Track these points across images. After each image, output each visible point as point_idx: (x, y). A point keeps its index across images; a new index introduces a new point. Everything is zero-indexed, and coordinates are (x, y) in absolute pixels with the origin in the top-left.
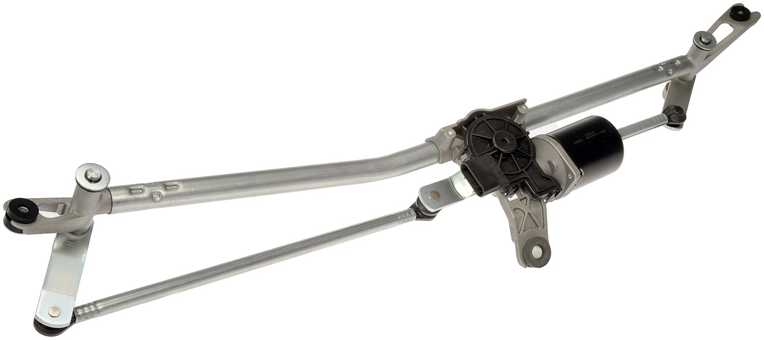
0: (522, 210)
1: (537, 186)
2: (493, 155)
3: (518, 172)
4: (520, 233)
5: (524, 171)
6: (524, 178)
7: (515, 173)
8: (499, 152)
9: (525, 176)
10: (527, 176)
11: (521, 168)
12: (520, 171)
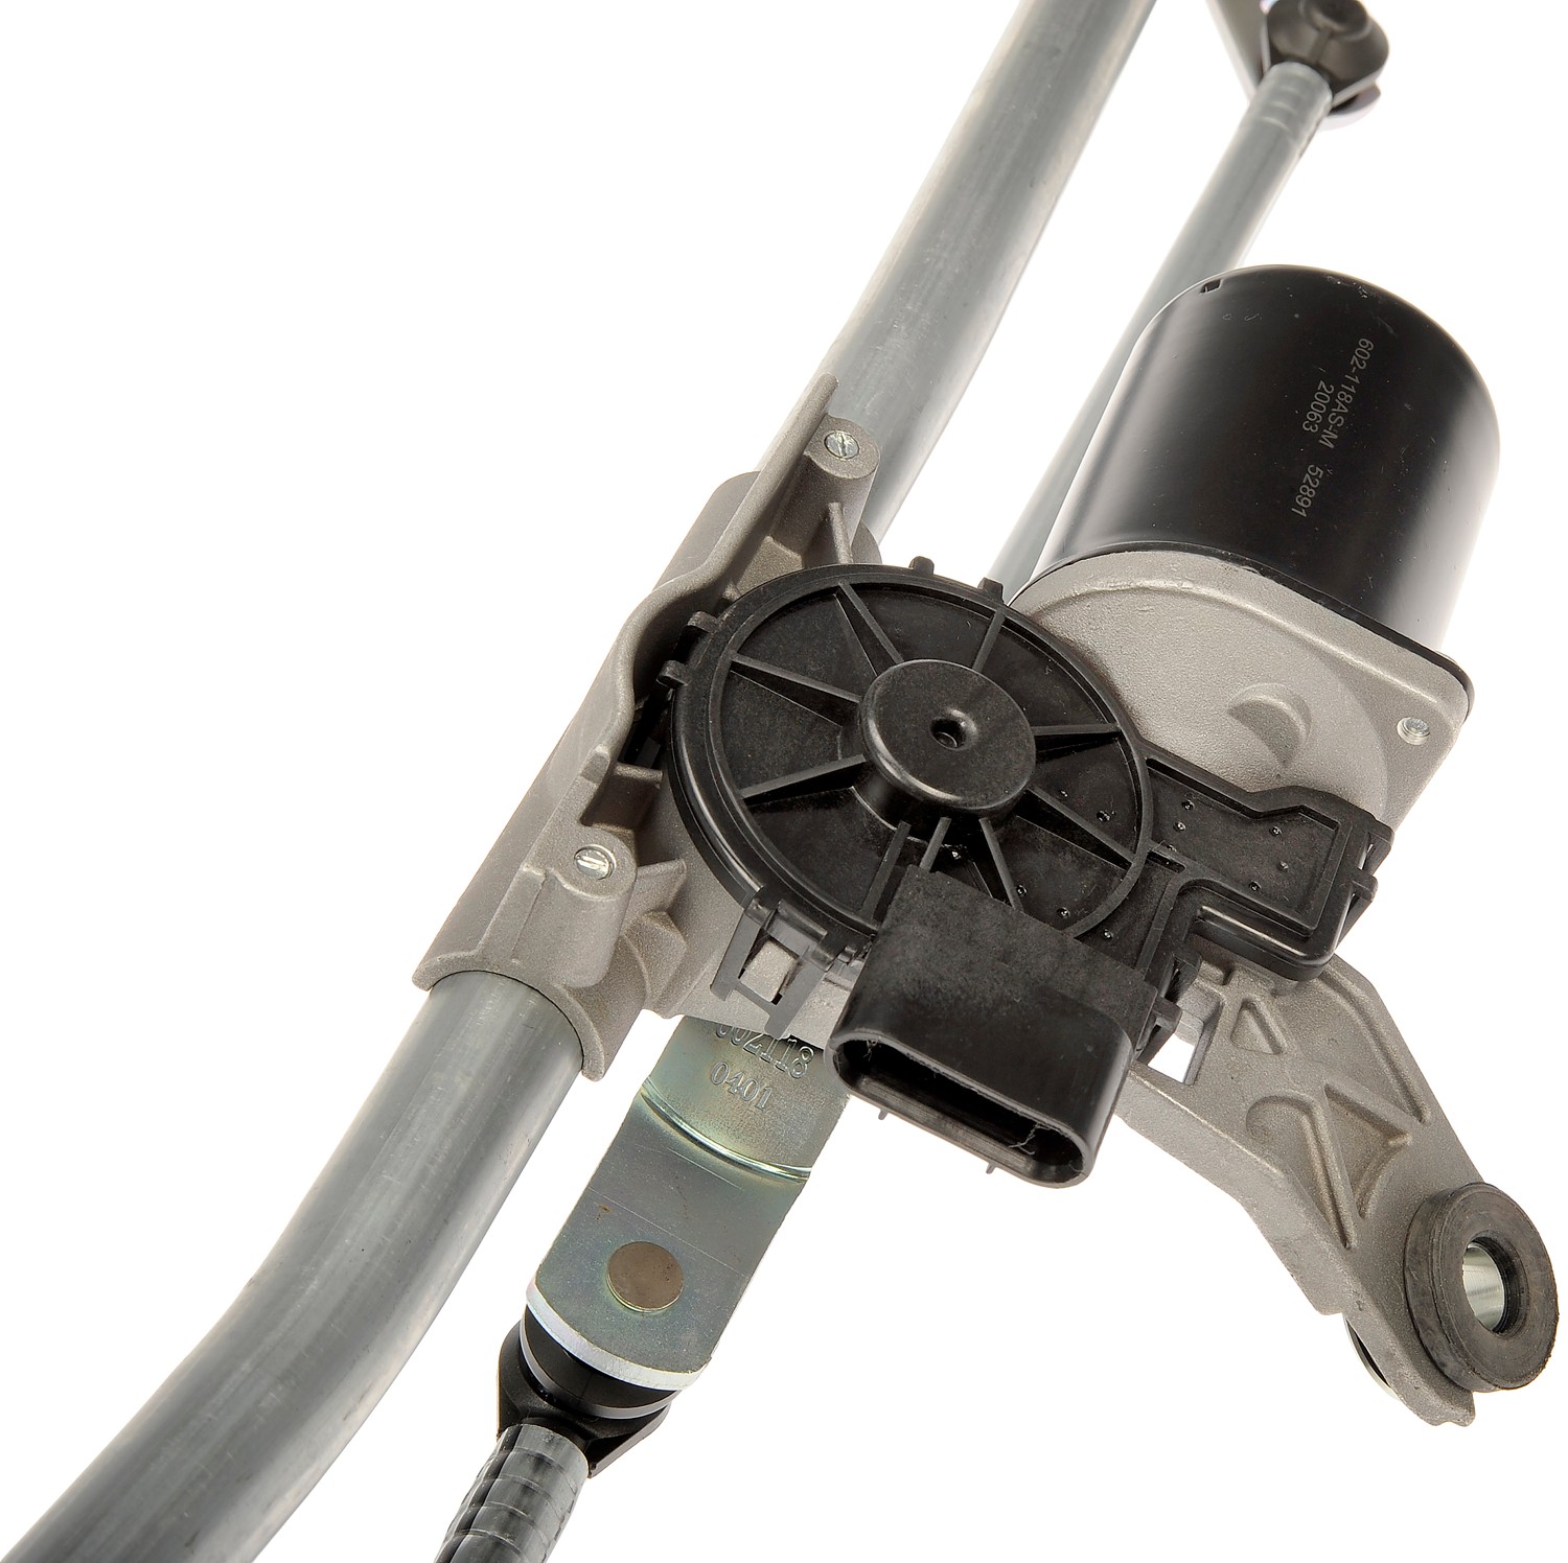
0: (1284, 1100)
1: (1269, 898)
2: (942, 863)
3: (1132, 876)
4: (1354, 1243)
5: (1156, 848)
6: (1184, 892)
7: (1119, 894)
8: (964, 825)
9: (1181, 880)
10: (1193, 870)
11: (1128, 836)
12: (1136, 864)
